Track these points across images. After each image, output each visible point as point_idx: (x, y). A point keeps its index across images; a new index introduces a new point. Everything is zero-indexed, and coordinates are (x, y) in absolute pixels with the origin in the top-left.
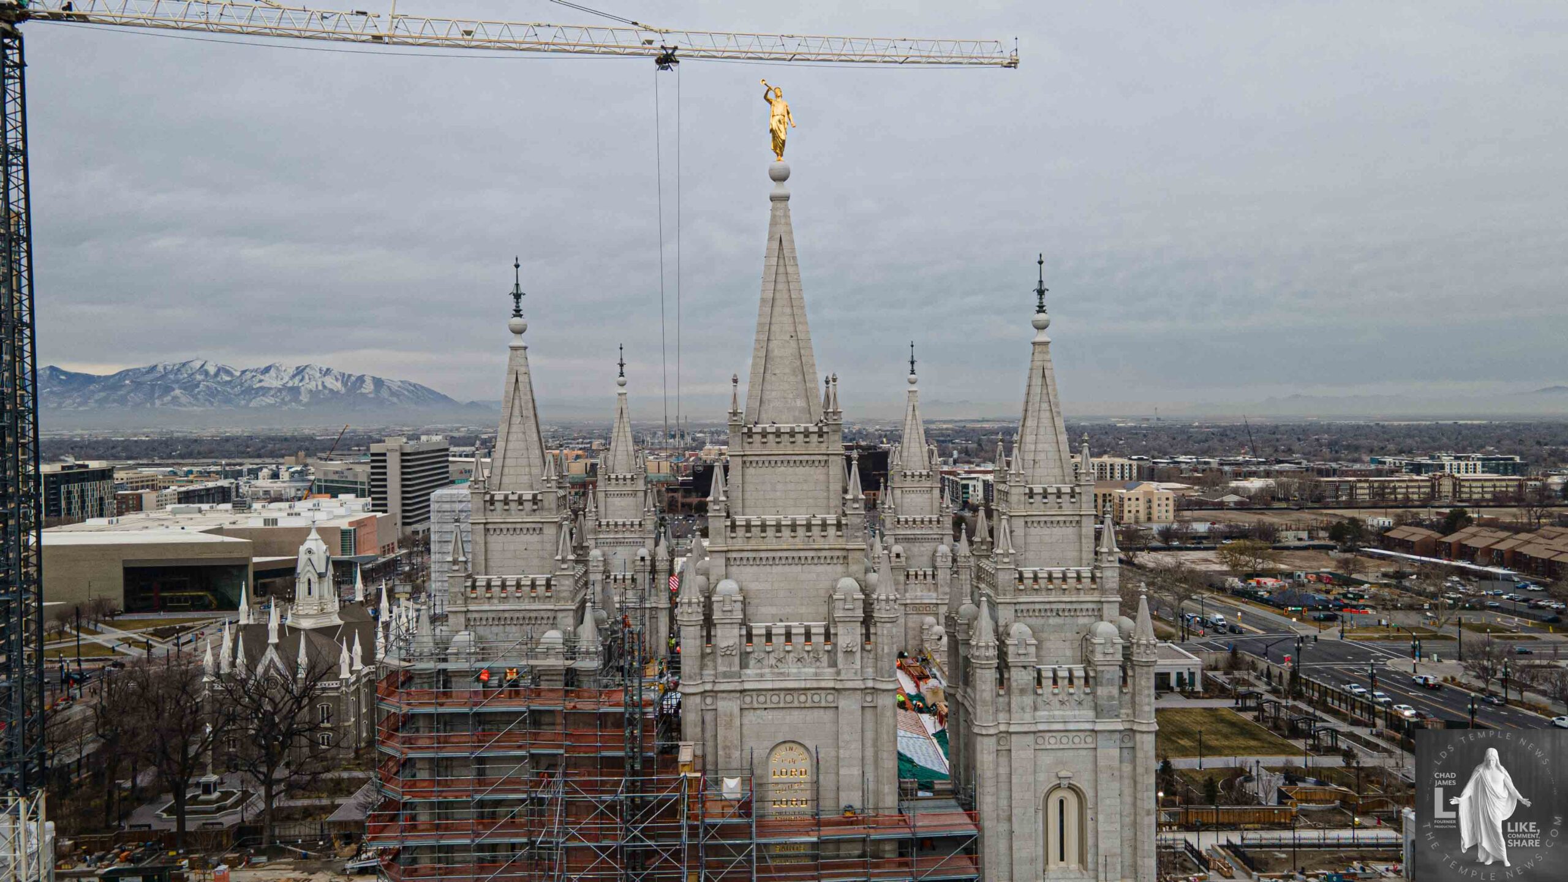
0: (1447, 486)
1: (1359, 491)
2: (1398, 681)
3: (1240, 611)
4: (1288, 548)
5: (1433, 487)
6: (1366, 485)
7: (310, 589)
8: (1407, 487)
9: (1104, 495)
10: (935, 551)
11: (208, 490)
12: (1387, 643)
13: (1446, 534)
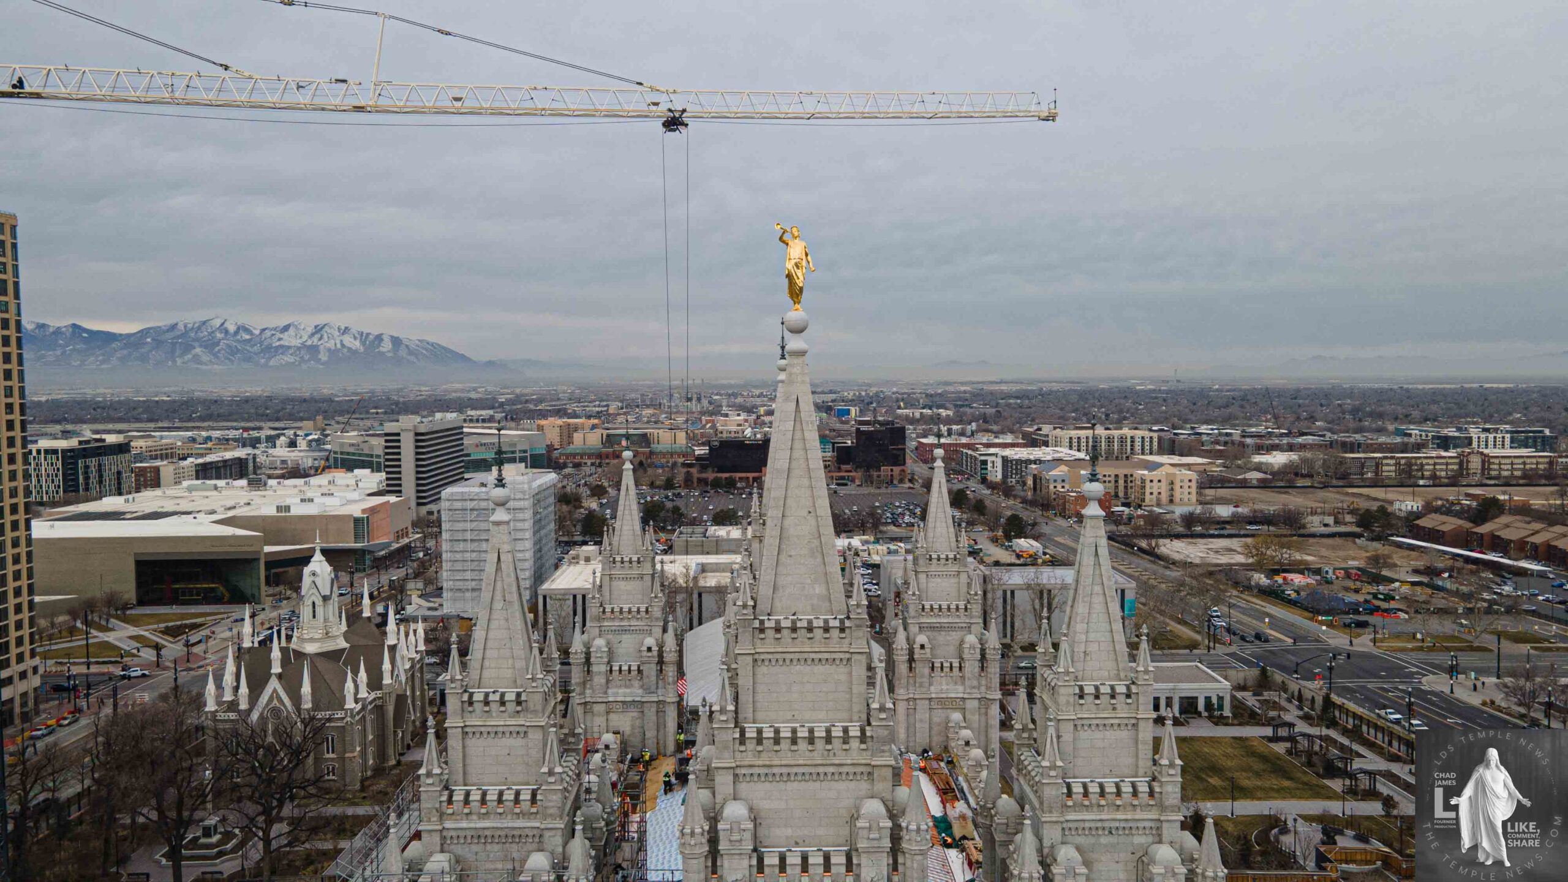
0: (1475, 463)
1: (1385, 468)
2: (1433, 704)
3: (1268, 615)
4: (1313, 536)
5: (1461, 464)
6: (1392, 462)
7: (314, 612)
8: (1435, 464)
9: (1126, 476)
10: (962, 642)
11: (225, 461)
12: (1421, 656)
13: (1478, 524)
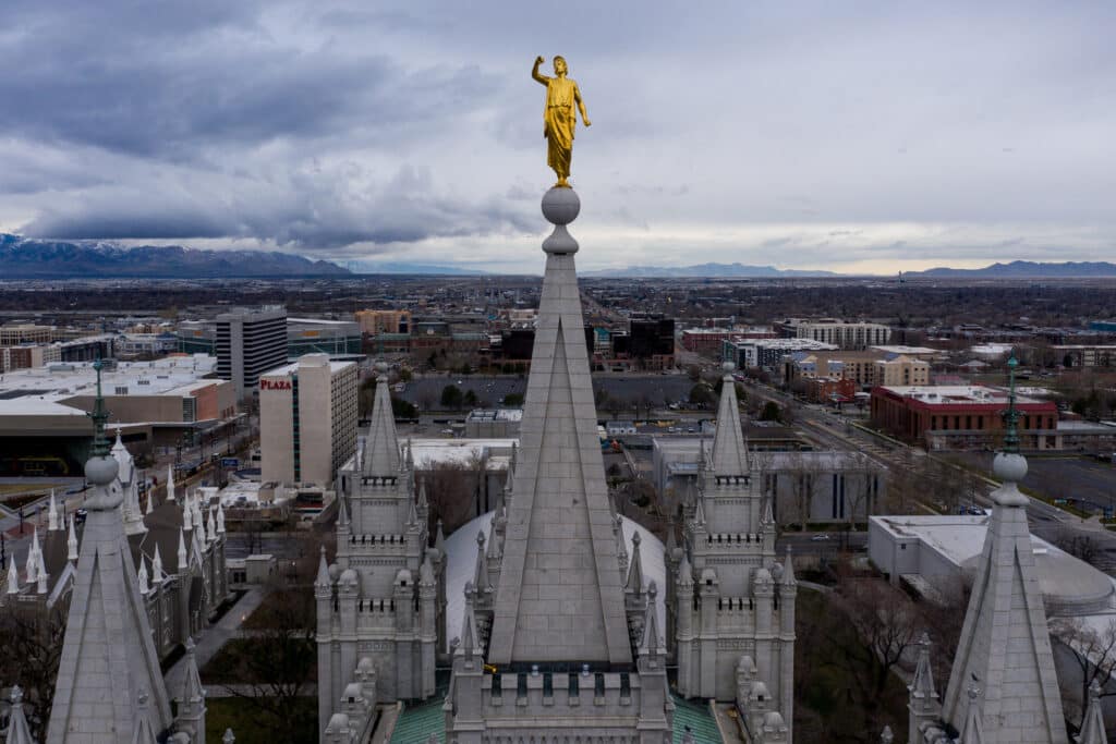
9: (866, 365)
11: (88, 345)
